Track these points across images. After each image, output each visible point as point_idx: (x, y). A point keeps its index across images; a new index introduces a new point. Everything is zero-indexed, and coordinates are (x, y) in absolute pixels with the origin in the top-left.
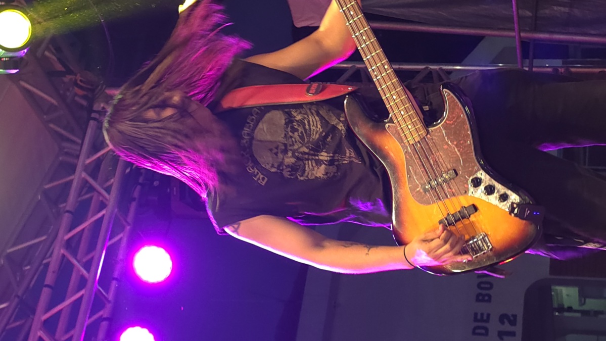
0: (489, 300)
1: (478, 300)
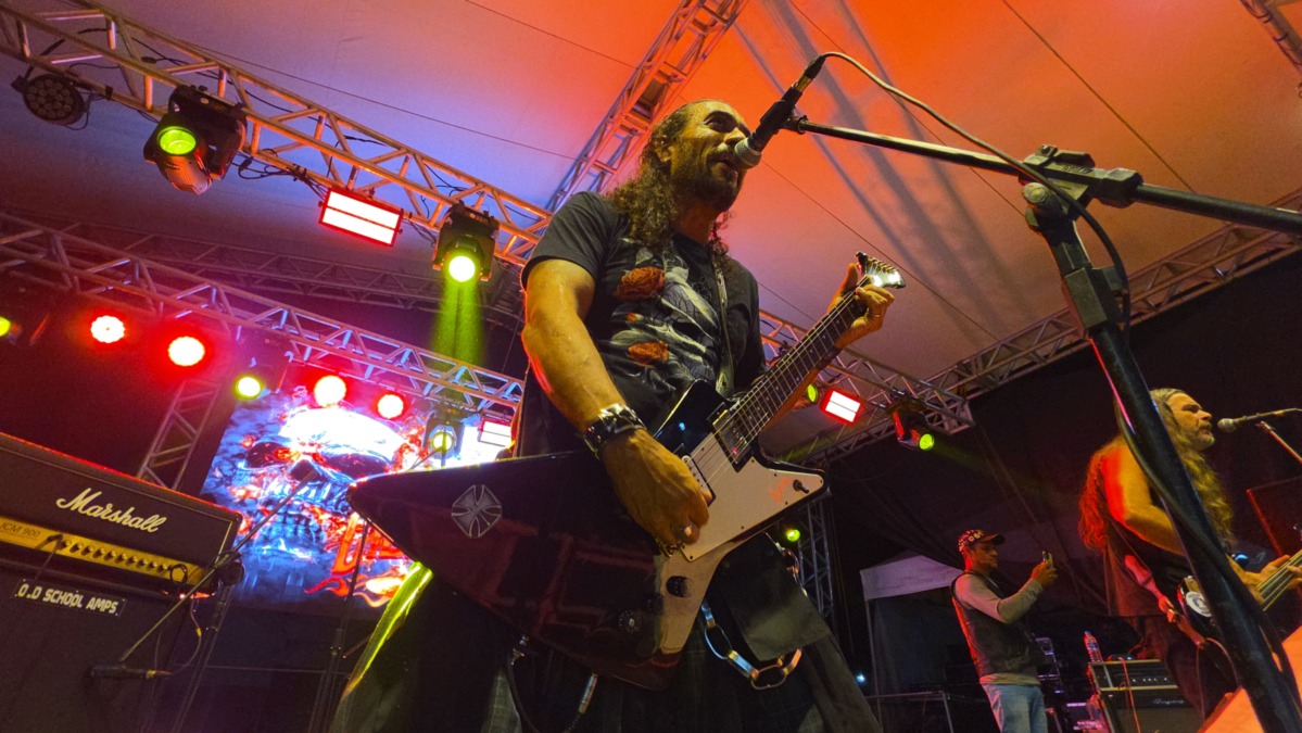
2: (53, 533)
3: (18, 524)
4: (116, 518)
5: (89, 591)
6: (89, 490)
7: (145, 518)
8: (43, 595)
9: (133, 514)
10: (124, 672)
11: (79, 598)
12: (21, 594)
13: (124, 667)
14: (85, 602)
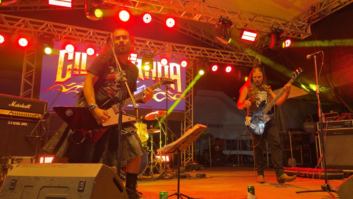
0: (209, 127)
1: (209, 124)
2: (11, 111)
3: (4, 110)
4: (21, 106)
5: (21, 122)
6: (14, 101)
7: (27, 106)
8: (13, 123)
9: (24, 105)
10: (32, 137)
11: (19, 123)
12: (9, 124)
13: (32, 136)
14: (21, 124)
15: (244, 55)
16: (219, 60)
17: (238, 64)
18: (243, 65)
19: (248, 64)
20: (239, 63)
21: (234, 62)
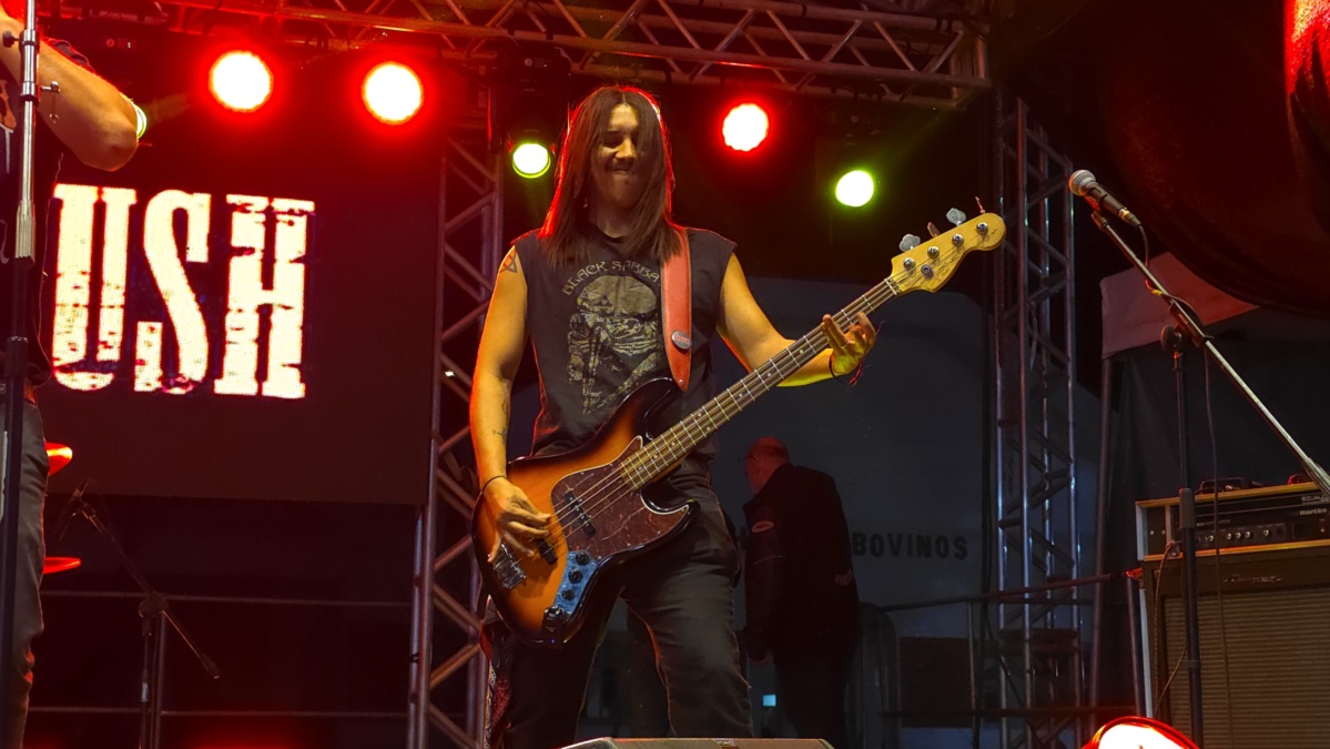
15: (858, 23)
16: (677, 62)
17: (824, 91)
18: (862, 96)
19: (898, 86)
20: (822, 79)
21: (793, 76)
